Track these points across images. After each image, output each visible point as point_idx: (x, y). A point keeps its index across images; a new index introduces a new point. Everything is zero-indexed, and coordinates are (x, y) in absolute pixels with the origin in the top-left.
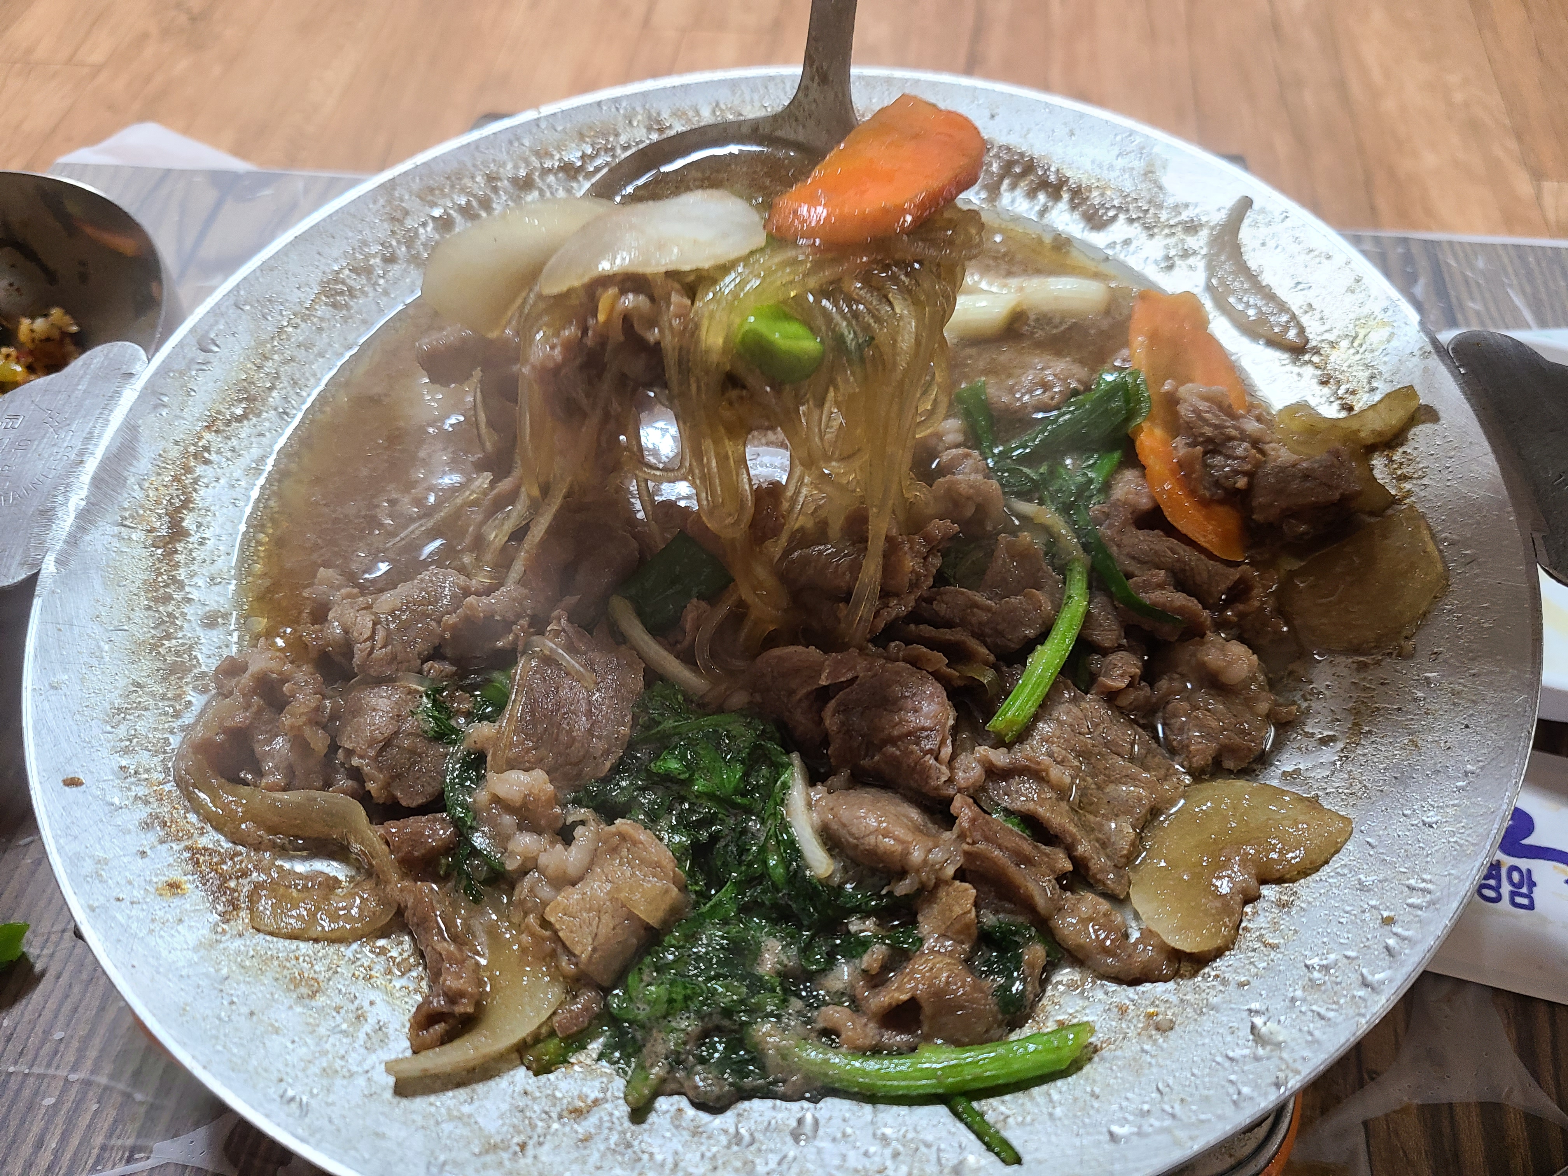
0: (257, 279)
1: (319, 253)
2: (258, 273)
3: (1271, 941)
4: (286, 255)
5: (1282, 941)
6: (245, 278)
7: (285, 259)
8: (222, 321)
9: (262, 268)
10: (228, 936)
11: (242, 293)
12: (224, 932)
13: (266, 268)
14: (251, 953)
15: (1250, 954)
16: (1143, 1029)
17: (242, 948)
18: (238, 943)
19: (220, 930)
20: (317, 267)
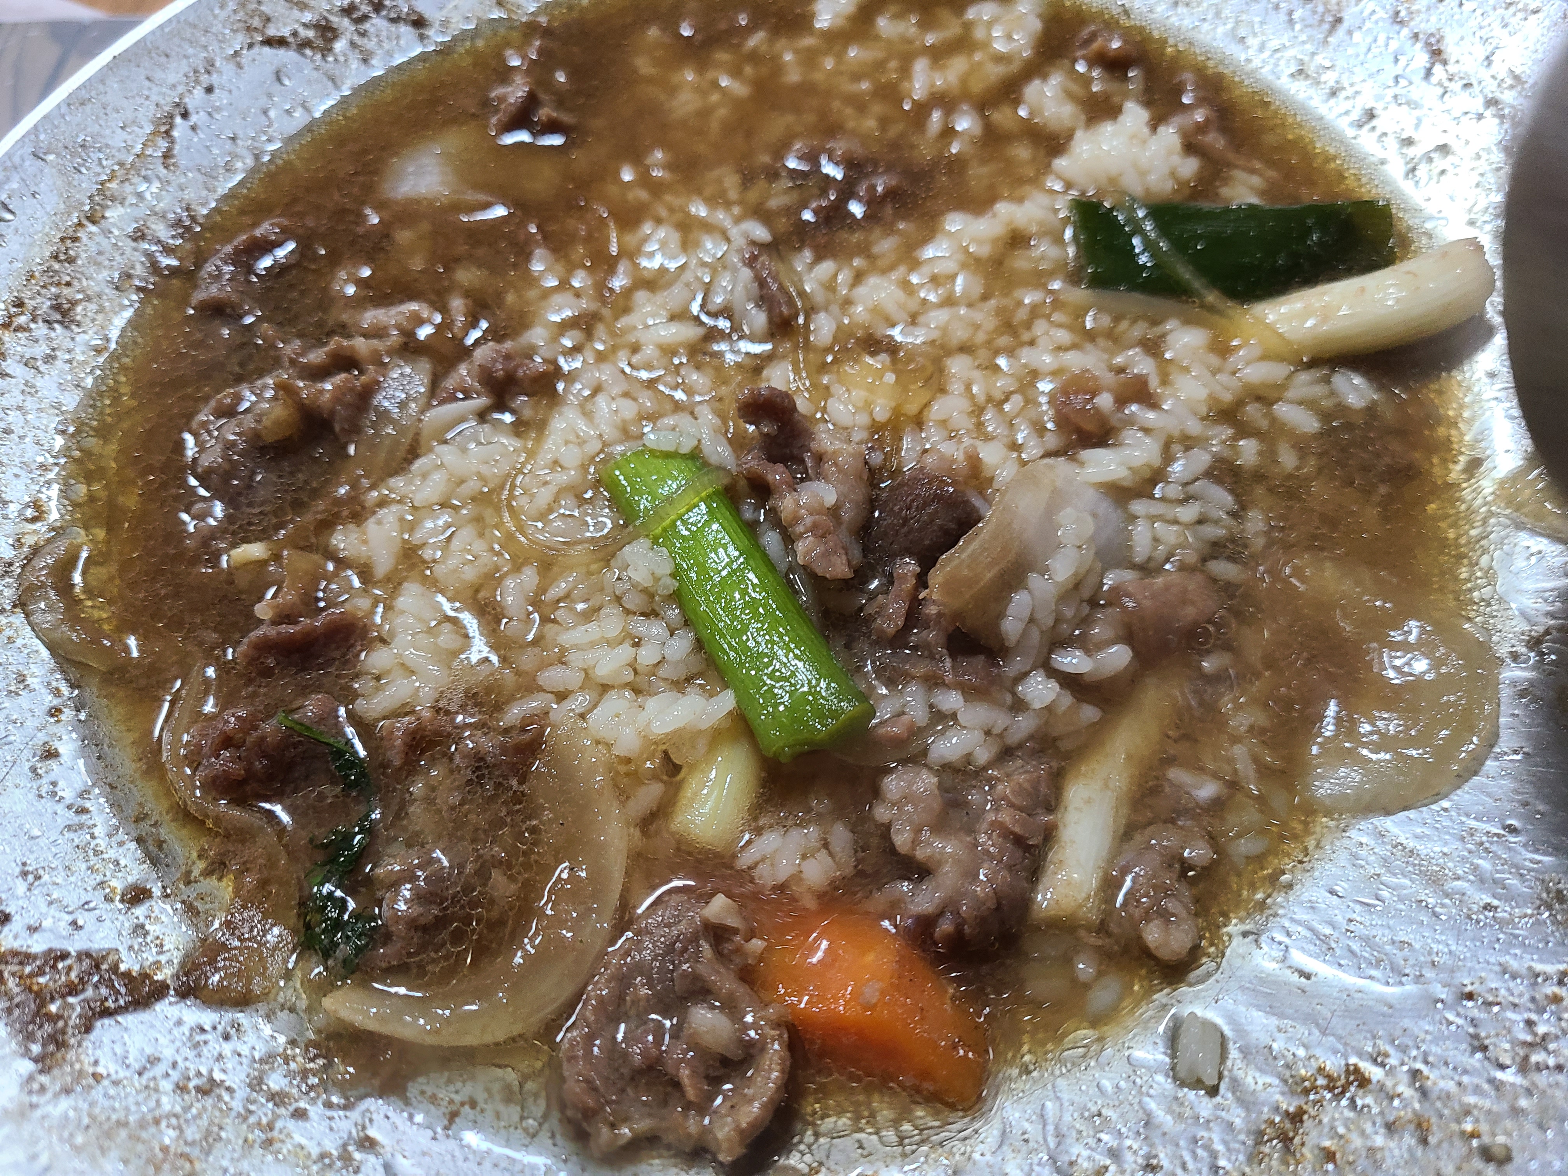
0: (63, 116)
1: (148, 78)
2: (64, 110)
4: (103, 82)
6: (45, 117)
7: (101, 87)
8: (16, 178)
9: (69, 102)
10: (49, 1095)
11: (42, 137)
12: (43, 1089)
13: (76, 101)
14: (86, 1121)
17: (71, 1113)
18: (65, 1104)
19: (36, 1086)
20: (147, 98)
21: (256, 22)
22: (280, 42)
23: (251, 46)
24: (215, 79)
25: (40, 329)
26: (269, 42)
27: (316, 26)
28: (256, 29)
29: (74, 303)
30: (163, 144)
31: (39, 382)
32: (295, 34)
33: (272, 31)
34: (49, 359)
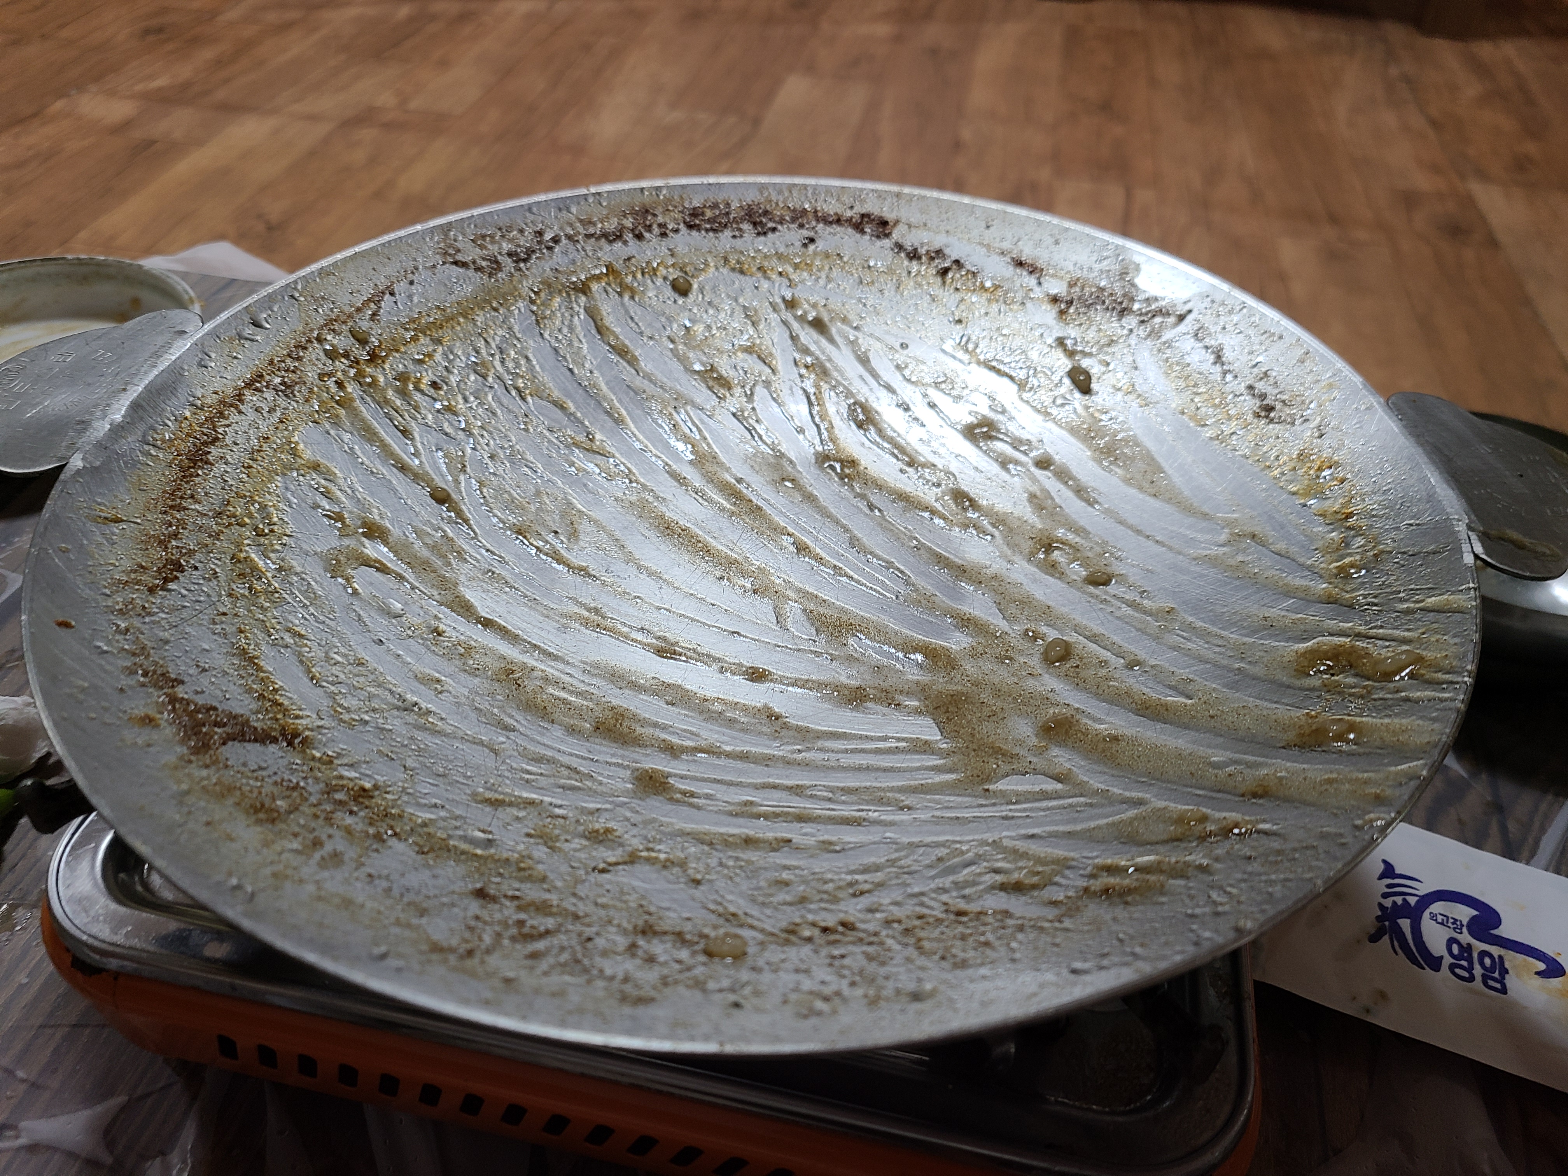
1: (373, 269)
8: (276, 306)
9: (321, 271)
13: (324, 272)
20: (370, 279)
21: (451, 251)
22: (464, 265)
23: (444, 263)
24: (415, 278)
26: (456, 263)
27: (489, 260)
28: (450, 255)
30: (373, 307)
32: (474, 262)
33: (459, 257)
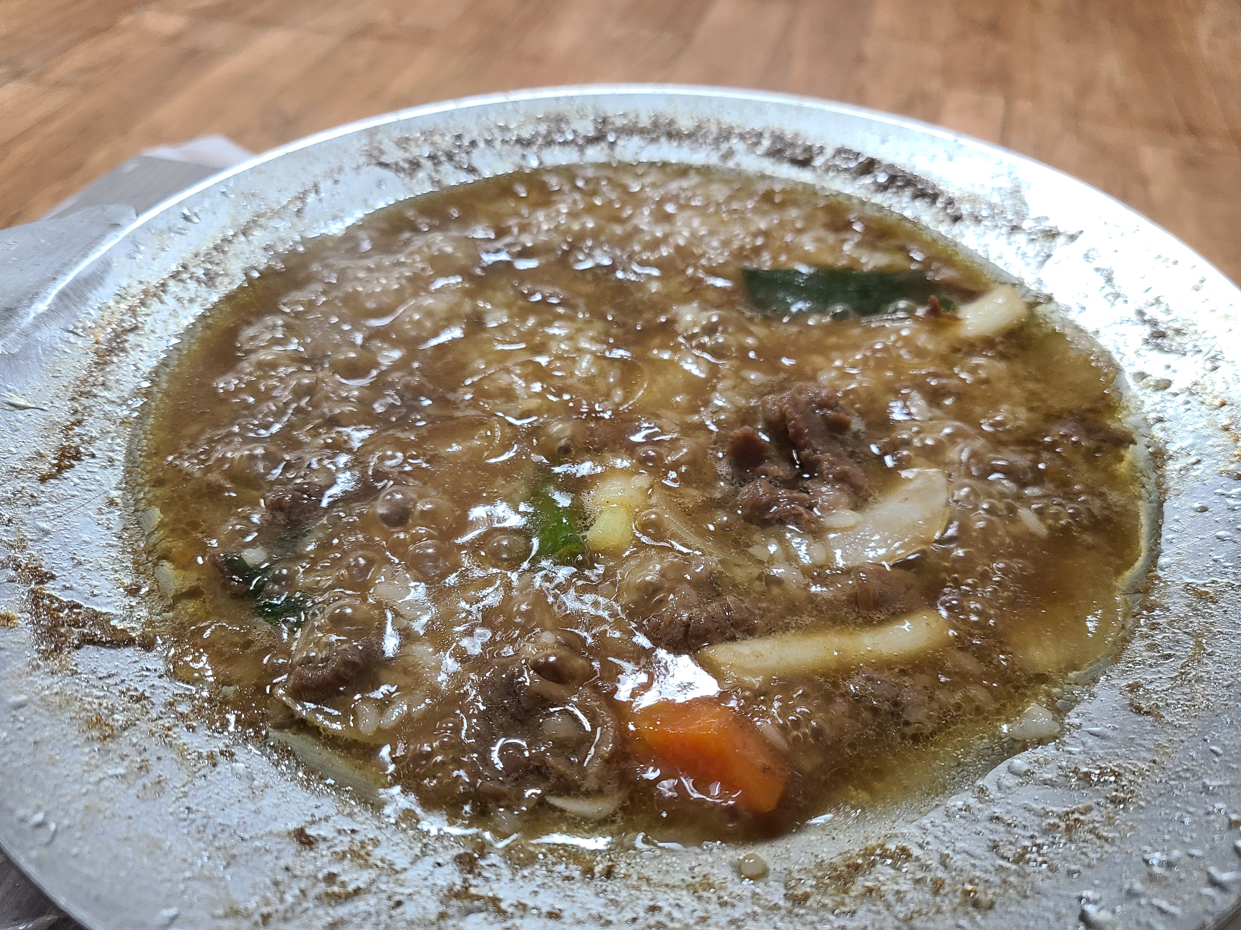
3: (1105, 834)
5: (1117, 835)
11: (231, 184)
15: (1081, 844)
16: (960, 904)
21: (376, 153)
22: (387, 166)
24: (341, 178)
25: (192, 285)
26: (380, 164)
27: (410, 162)
28: (374, 156)
29: (217, 275)
30: (299, 204)
31: (181, 312)
32: (396, 163)
33: (384, 159)
34: (191, 301)
